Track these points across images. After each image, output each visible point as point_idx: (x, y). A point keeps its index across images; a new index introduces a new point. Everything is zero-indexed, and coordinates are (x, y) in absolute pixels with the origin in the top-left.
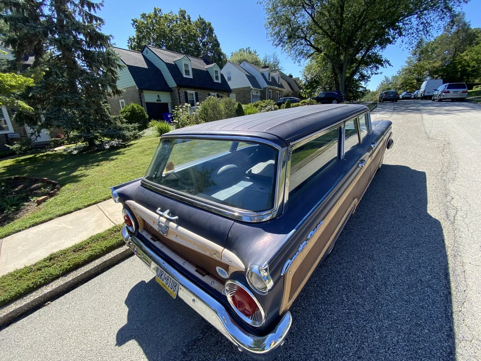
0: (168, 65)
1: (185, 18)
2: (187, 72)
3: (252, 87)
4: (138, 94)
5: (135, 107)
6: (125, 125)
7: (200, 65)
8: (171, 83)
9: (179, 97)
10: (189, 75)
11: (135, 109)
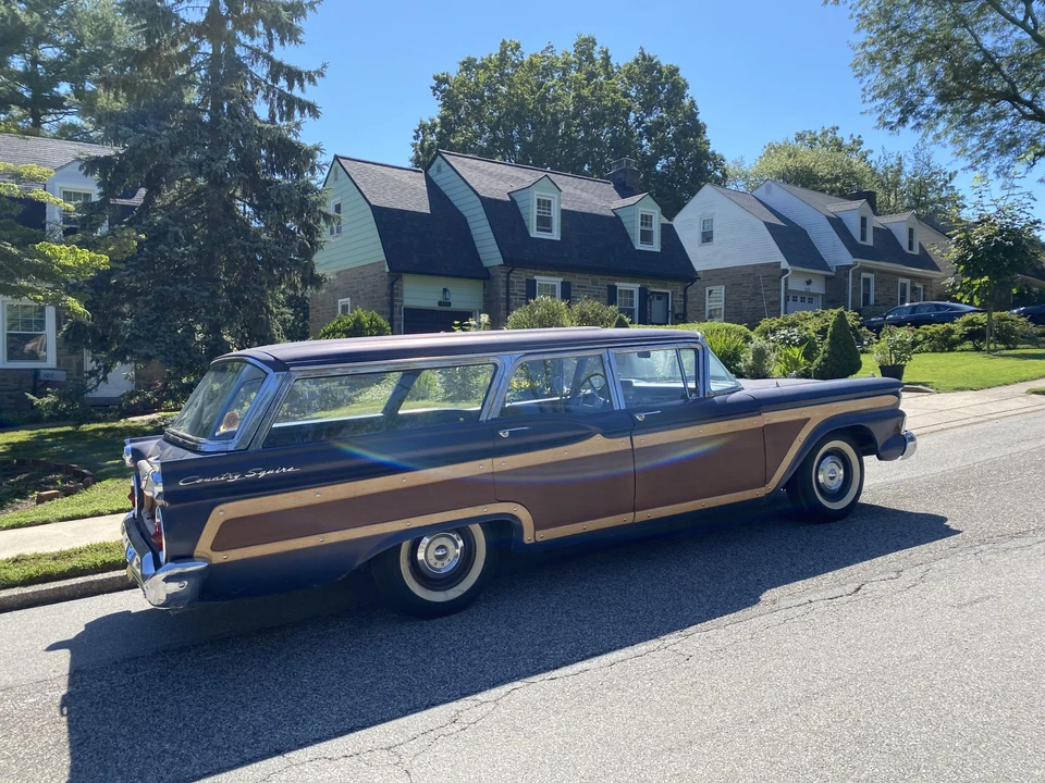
0: (490, 205)
1: (591, 59)
2: (544, 223)
3: (785, 265)
4: (386, 283)
7: (596, 200)
8: (490, 252)
9: (508, 294)
10: (550, 231)
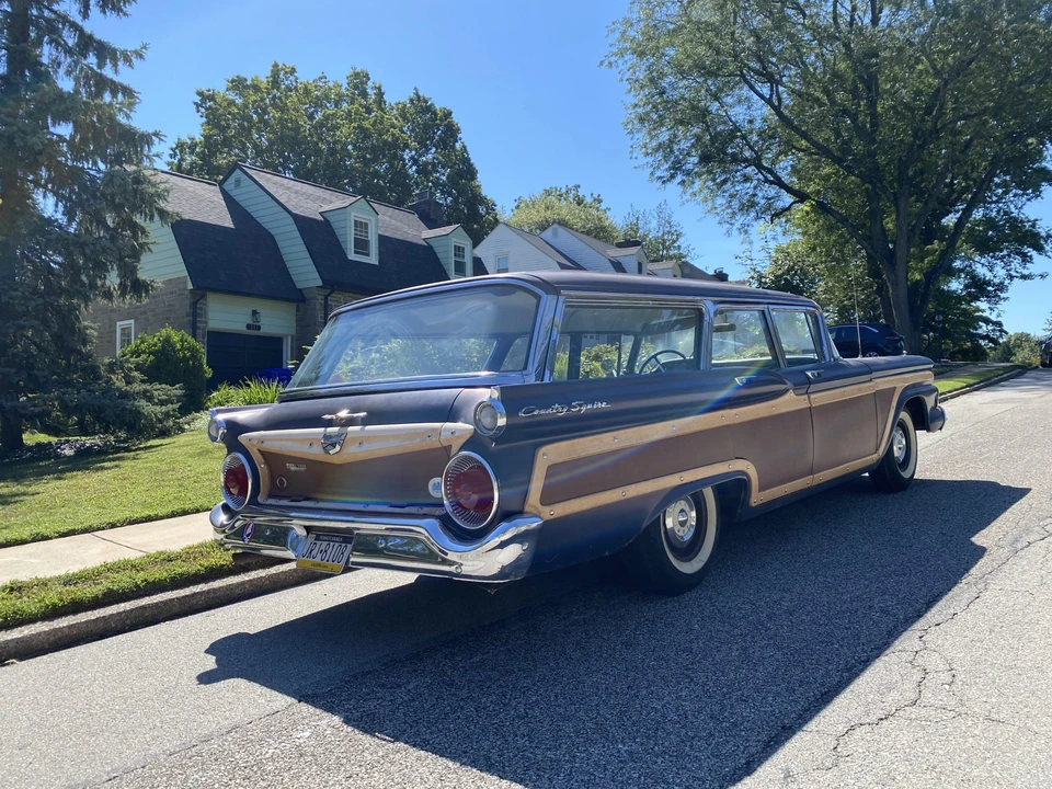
0: (302, 223)
1: (364, 94)
2: (361, 246)
4: (189, 302)
5: (176, 339)
6: (137, 387)
7: (406, 229)
8: (305, 272)
10: (368, 255)
11: (172, 345)
